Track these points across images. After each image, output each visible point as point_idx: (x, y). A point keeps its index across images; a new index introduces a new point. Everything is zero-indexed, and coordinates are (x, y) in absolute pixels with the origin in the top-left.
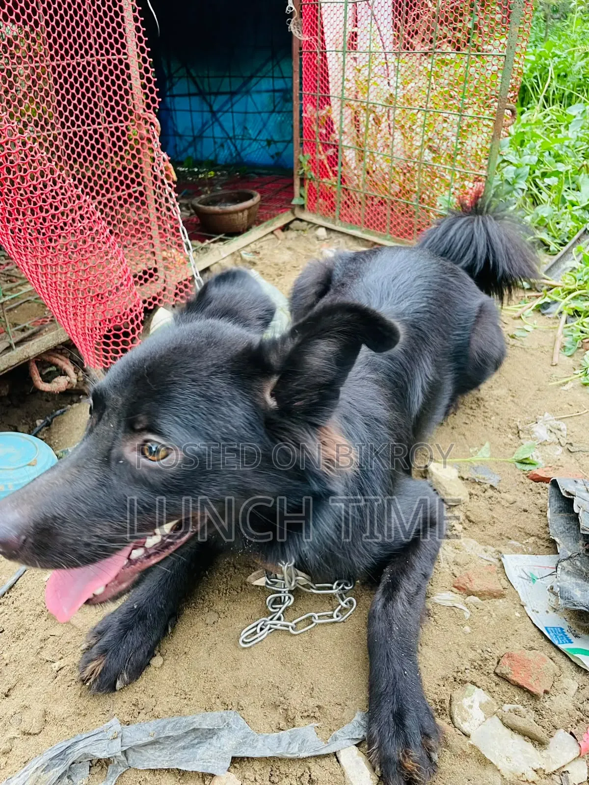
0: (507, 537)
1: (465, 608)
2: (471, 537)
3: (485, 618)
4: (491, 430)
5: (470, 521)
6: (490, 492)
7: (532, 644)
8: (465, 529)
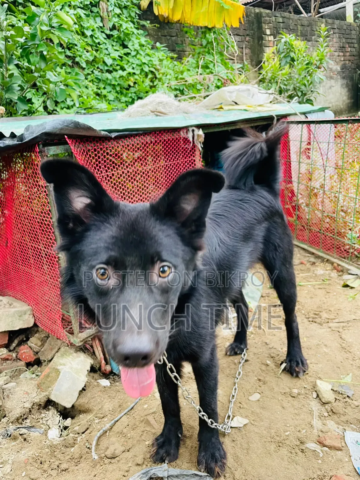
0: (350, 423)
1: (320, 452)
2: (332, 420)
3: (330, 458)
4: (355, 367)
5: (333, 412)
6: (347, 399)
7: (349, 473)
8: (330, 416)
